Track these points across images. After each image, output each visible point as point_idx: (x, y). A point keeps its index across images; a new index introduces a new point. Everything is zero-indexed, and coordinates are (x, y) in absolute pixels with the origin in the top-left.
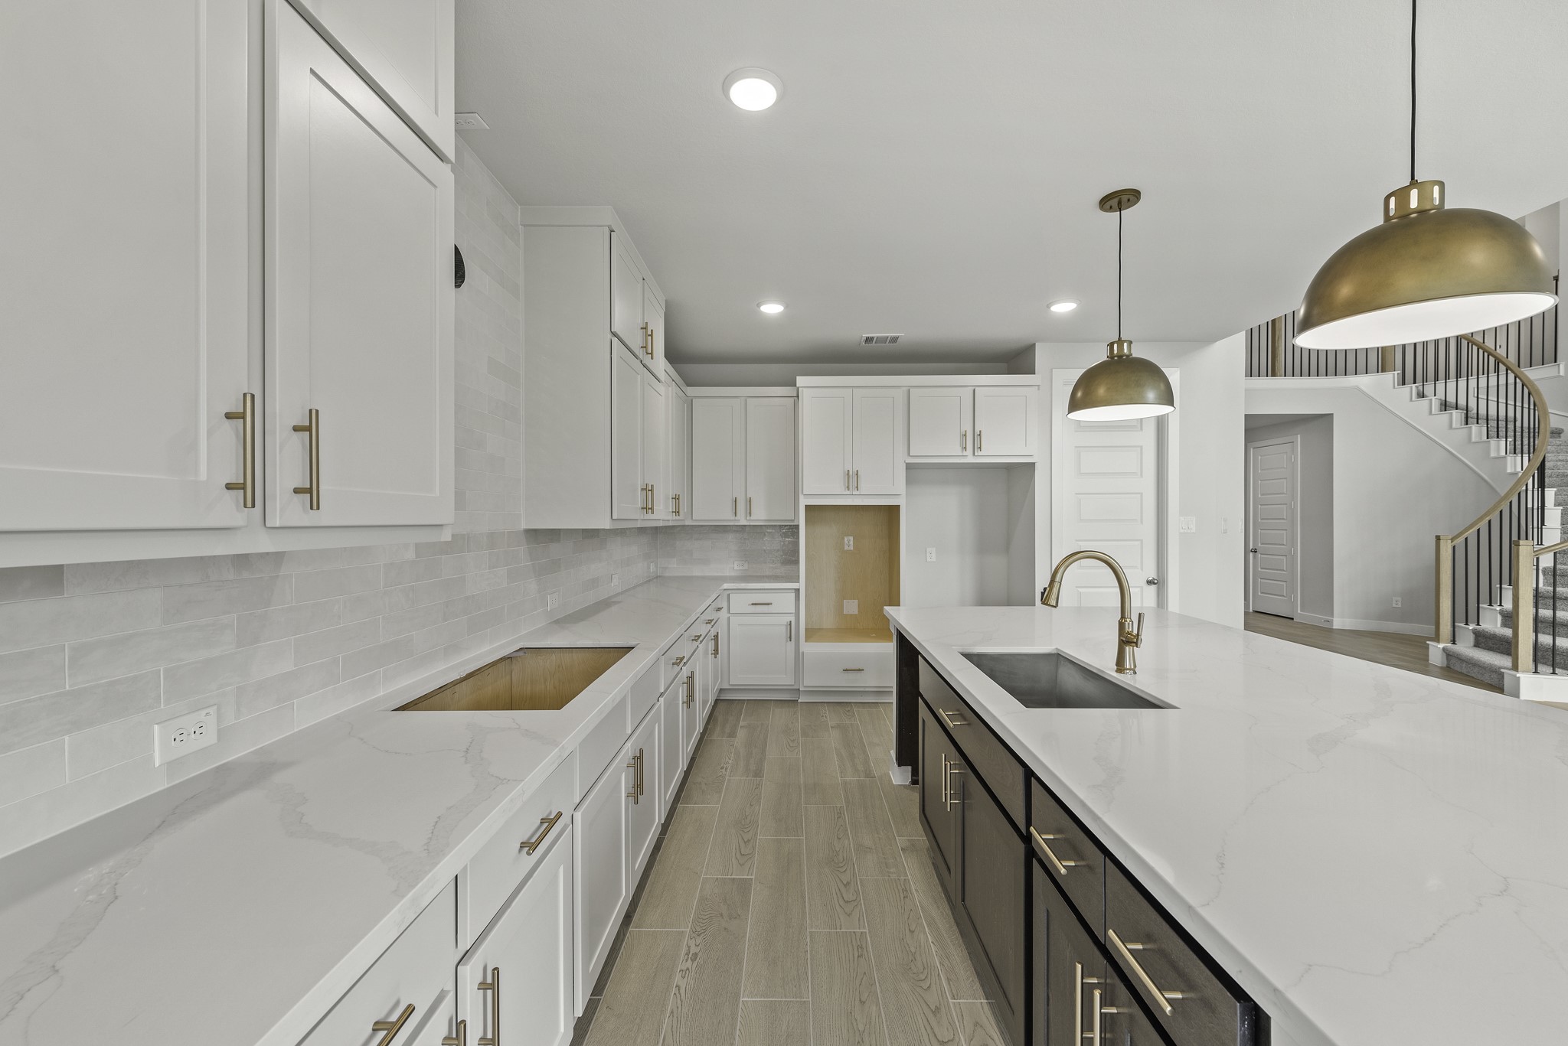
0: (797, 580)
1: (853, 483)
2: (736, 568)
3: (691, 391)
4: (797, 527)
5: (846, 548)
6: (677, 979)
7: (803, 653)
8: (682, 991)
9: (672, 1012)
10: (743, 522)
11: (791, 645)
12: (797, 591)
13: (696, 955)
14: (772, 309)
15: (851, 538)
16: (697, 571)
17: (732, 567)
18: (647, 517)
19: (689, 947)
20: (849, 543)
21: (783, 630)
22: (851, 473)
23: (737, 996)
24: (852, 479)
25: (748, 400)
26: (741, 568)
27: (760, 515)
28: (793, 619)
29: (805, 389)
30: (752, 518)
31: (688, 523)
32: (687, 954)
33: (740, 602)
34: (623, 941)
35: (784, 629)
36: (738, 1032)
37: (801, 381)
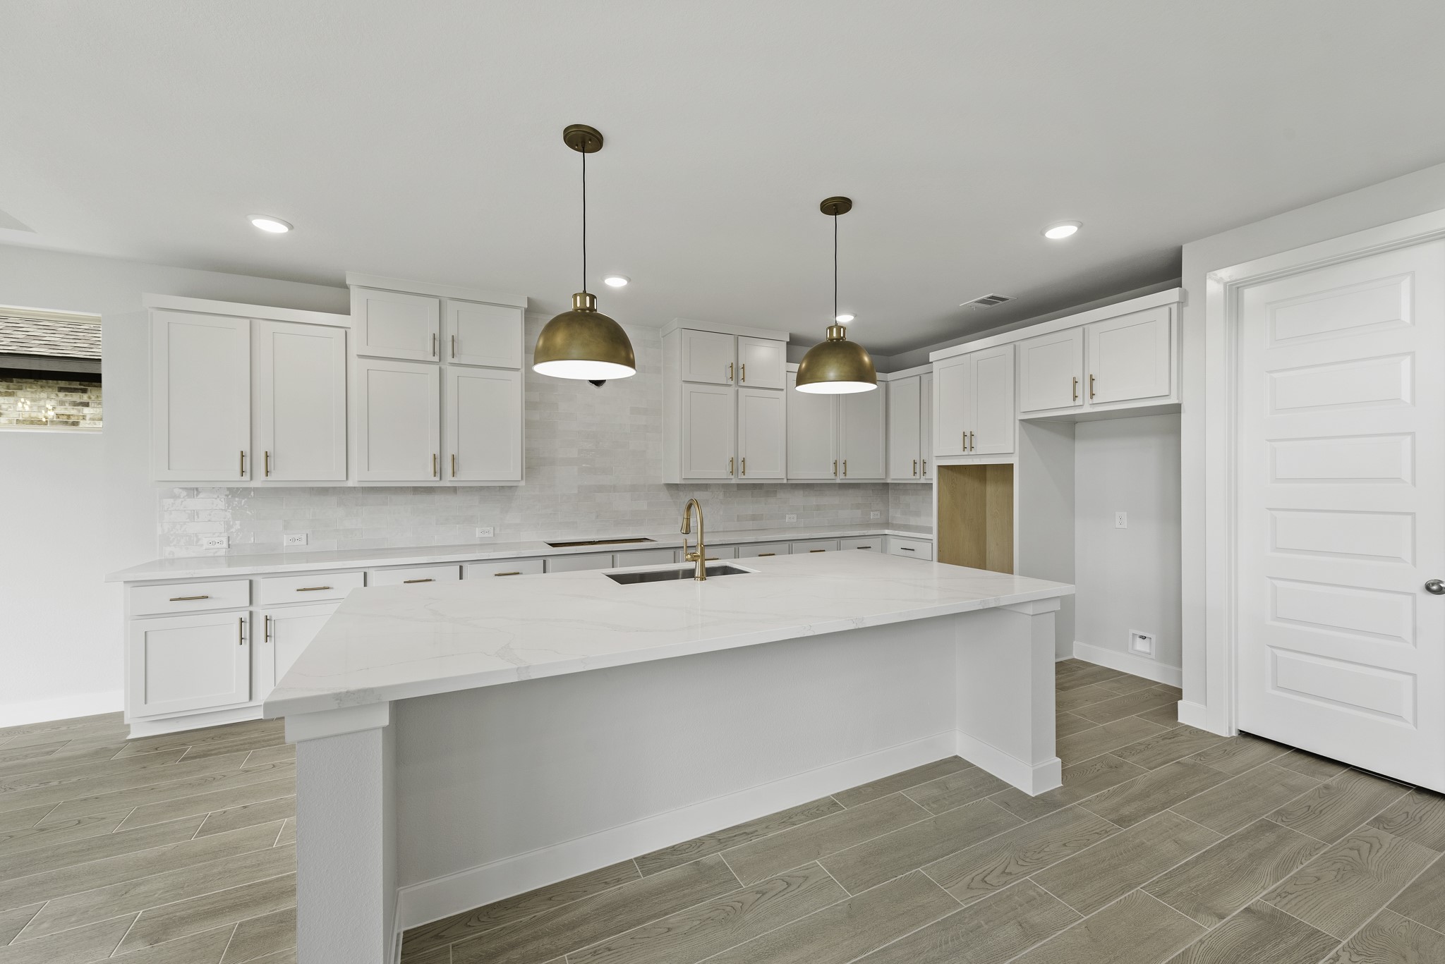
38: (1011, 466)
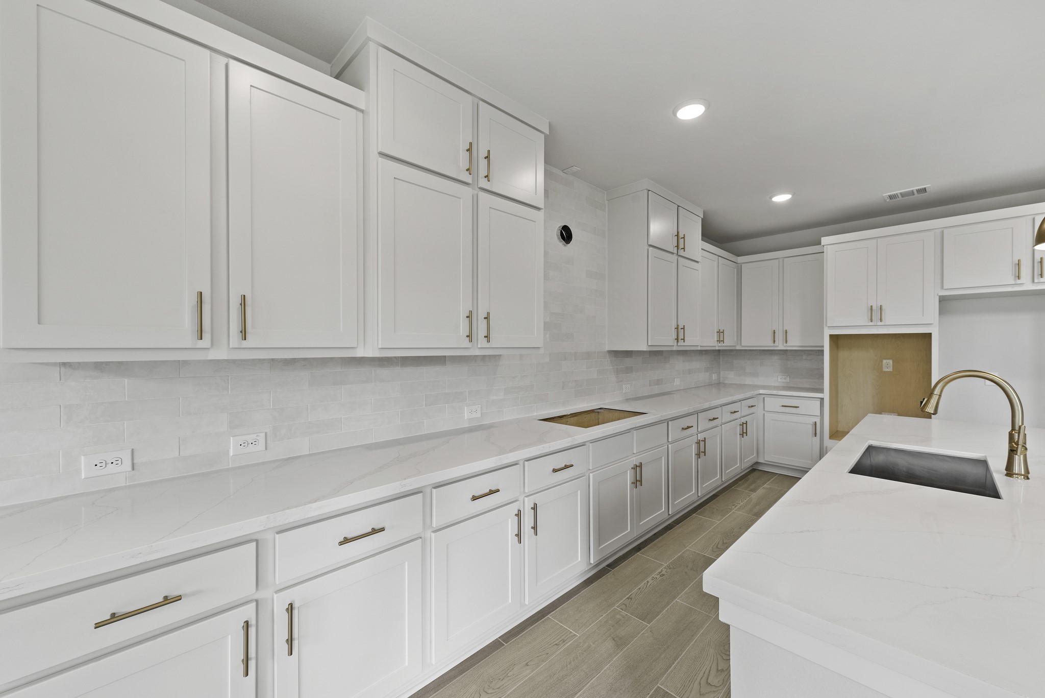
0: (821, 390)
1: (876, 315)
2: (779, 380)
3: (740, 259)
4: (823, 351)
5: (885, 369)
6: (649, 579)
7: (826, 447)
8: (649, 584)
9: (640, 588)
10: (781, 347)
11: (817, 440)
12: (822, 399)
13: (663, 575)
14: (782, 198)
15: (891, 362)
16: (749, 381)
17: (778, 379)
18: (720, 345)
19: (662, 571)
20: (888, 365)
21: (810, 429)
22: (874, 308)
23: (674, 598)
24: (875, 313)
25: (785, 259)
26: (784, 381)
27: (795, 343)
28: (818, 421)
29: (828, 246)
30: (788, 344)
31: (738, 348)
32: (660, 573)
33: (773, 404)
34: (632, 556)
35: (811, 426)
36: (666, 609)
37: (825, 240)
38: (930, 335)
